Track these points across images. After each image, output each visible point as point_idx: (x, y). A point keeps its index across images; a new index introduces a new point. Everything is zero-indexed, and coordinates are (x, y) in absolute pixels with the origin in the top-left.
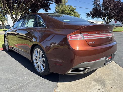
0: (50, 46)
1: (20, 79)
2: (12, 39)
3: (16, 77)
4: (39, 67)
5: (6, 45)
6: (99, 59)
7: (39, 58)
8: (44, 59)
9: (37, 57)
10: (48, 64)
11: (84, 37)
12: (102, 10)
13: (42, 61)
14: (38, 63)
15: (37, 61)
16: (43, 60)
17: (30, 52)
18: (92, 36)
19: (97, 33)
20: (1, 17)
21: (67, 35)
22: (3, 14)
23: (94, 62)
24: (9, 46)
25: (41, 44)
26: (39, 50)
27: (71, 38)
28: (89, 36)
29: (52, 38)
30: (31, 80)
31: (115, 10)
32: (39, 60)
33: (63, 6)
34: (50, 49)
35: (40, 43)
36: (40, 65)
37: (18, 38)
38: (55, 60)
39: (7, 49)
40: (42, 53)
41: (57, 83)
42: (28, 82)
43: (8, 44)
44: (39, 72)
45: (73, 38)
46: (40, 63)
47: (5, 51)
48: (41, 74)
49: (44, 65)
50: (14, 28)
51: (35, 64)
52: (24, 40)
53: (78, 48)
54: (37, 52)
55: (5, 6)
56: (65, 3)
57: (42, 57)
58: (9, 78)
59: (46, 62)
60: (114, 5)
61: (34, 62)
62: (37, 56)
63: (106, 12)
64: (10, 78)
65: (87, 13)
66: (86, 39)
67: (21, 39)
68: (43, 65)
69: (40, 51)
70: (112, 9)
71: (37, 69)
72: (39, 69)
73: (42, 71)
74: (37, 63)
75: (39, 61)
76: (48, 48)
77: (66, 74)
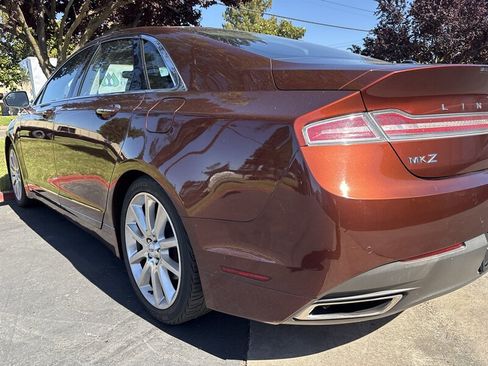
0: (204, 178)
1: (62, 343)
2: (44, 156)
3: (43, 330)
4: (151, 283)
5: (13, 179)
6: (457, 246)
7: (154, 239)
8: (174, 242)
9: (141, 235)
10: (196, 267)
11: (386, 128)
12: (410, 33)
13: (167, 252)
14: (149, 263)
15: (144, 253)
16: (172, 251)
17: (109, 212)
18: (421, 126)
19: (445, 112)
20: (8, 68)
21: (291, 122)
22: (14, 57)
23: (435, 258)
24: (26, 186)
25: (161, 170)
26: (150, 200)
27: (313, 133)
28: (405, 127)
29: (213, 141)
30: (112, 348)
31: (465, 32)
32: (152, 246)
33: (252, 22)
34: (207, 193)
35: (158, 167)
36: (157, 273)
37: (69, 152)
38: (230, 252)
39: (19, 197)
40: (163, 216)
41: (242, 362)
42: (97, 356)
43: (23, 175)
44: (153, 303)
45: (324, 137)
46: (155, 261)
47: (8, 206)
48: (165, 319)
49: (178, 273)
50: (43, 103)
51: (135, 268)
52: (92, 157)
53: (344, 190)
54: (141, 212)
55: (16, 16)
56: (262, 8)
57: (168, 234)
58: (8, 338)
59: (187, 256)
60: (462, 12)
61: (130, 255)
62: (143, 229)
63: (429, 43)
64: (16, 339)
65: (354, 46)
66: (393, 139)
67: (80, 153)
68: (171, 275)
69: (157, 205)
70: (453, 31)
71: (144, 289)
72: (152, 292)
73: (165, 301)
74: (143, 262)
75: (152, 254)
76: (195, 191)
77: (289, 322)
